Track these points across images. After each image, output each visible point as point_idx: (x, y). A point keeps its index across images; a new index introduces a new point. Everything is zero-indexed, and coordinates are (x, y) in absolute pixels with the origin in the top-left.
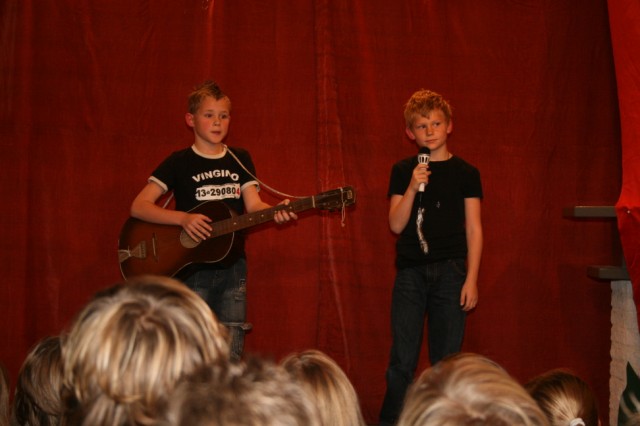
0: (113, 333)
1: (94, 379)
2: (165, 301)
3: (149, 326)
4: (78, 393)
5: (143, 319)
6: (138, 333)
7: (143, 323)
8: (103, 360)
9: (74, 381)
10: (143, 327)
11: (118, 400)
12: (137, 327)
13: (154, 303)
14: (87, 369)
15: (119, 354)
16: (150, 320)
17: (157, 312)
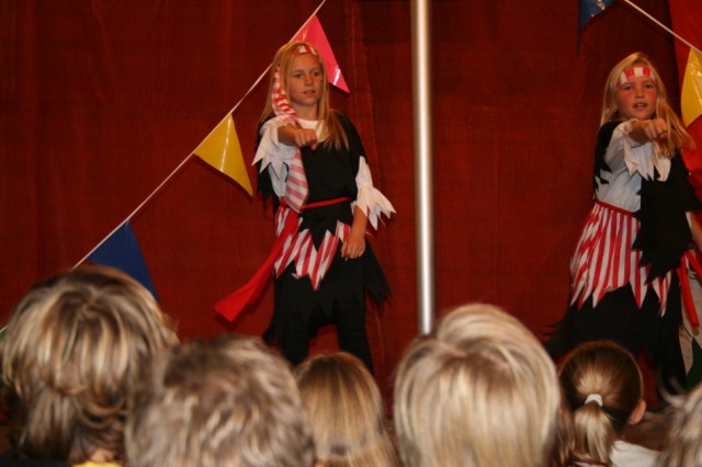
0: (54, 324)
1: (36, 372)
2: (107, 289)
3: (91, 315)
4: (18, 389)
5: (84, 308)
6: (80, 323)
7: (84, 312)
8: (45, 353)
9: (14, 376)
10: (84, 316)
11: (63, 392)
12: (79, 316)
13: (95, 292)
14: (27, 362)
15: (62, 344)
16: (92, 309)
17: (99, 301)
